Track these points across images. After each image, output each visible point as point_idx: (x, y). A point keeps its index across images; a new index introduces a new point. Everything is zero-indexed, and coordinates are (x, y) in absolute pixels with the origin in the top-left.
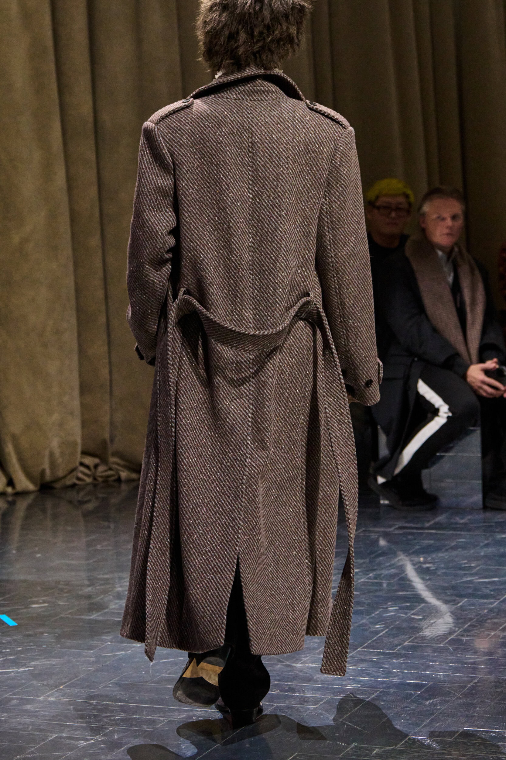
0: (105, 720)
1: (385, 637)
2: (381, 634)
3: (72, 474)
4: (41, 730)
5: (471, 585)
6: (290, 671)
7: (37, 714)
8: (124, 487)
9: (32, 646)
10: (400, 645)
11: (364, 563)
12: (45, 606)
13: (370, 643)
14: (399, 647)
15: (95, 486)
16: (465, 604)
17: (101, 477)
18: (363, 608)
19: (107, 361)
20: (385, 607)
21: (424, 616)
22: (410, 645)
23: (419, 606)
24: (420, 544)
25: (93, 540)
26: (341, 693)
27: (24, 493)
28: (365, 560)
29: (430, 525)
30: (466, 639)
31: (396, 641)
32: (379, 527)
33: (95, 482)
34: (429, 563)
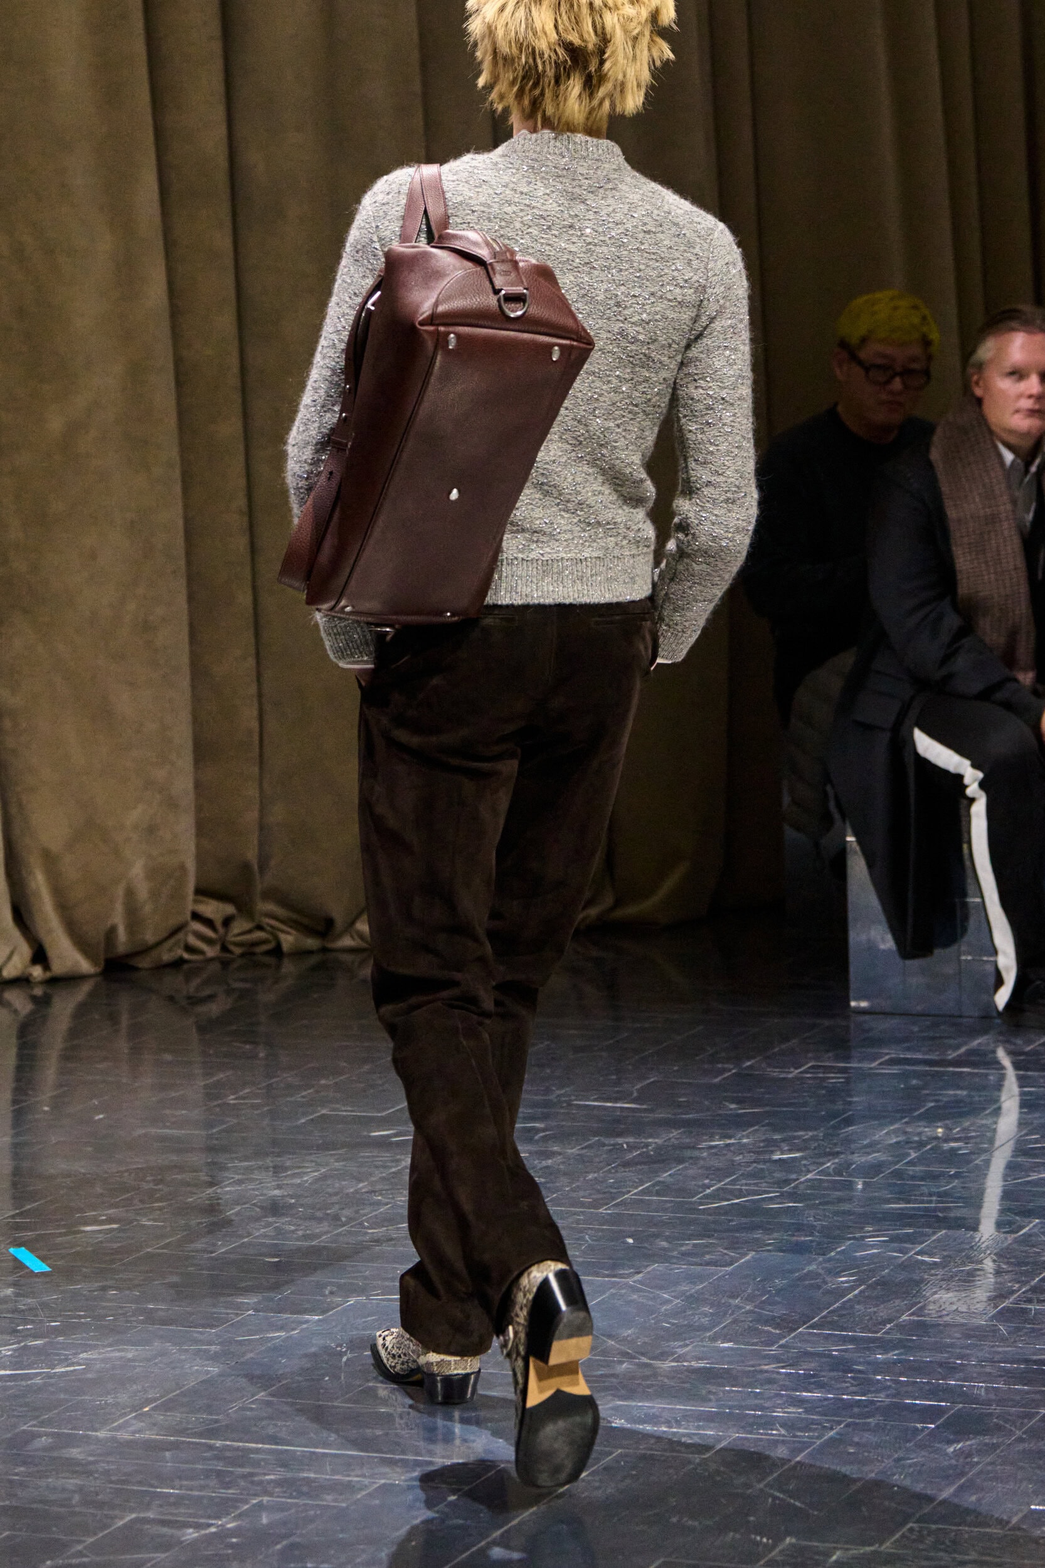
0: (242, 1483)
1: (859, 1303)
3: (175, 939)
4: (101, 1505)
6: (648, 1377)
7: (92, 1467)
8: (289, 967)
9: (80, 1317)
10: (890, 1321)
11: (813, 1138)
12: (112, 1230)
13: (824, 1317)
14: (888, 1326)
15: (225, 964)
16: (1036, 1230)
17: (240, 944)
18: (809, 1239)
19: (253, 690)
20: (857, 1235)
21: (944, 1258)
22: (914, 1321)
23: (934, 1233)
24: (937, 1098)
25: (218, 1085)
26: (760, 1426)
27: (71, 980)
28: (815, 1133)
29: (960, 1056)
30: (1035, 1309)
31: (883, 1312)
32: (847, 1058)
33: (227, 956)
34: (957, 1140)
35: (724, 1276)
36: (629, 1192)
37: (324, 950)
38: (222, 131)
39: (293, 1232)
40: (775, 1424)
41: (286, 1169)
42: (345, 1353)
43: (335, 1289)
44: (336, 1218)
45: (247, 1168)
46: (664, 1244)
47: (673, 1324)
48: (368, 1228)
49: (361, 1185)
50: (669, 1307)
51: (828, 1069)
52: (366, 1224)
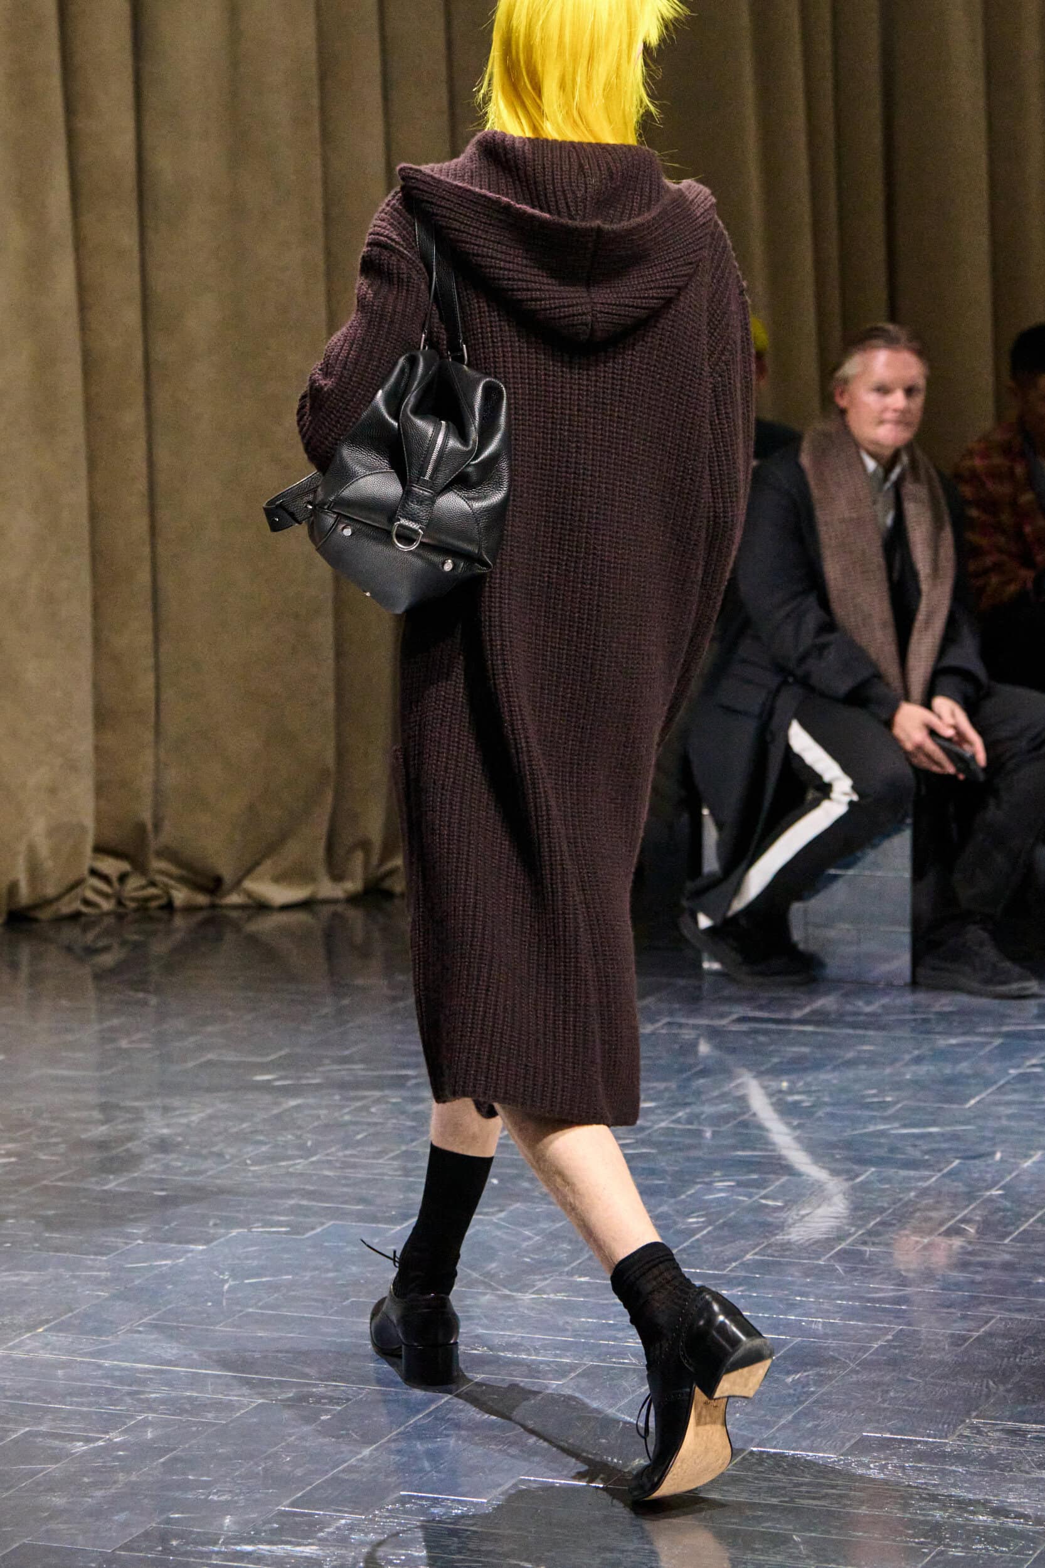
0: (128, 1400)
1: (706, 1242)
2: (698, 1236)
3: (73, 893)
5: (882, 1140)
6: (509, 1308)
8: (179, 921)
10: (735, 1260)
11: (666, 1089)
12: (10, 1163)
14: (734, 1264)
15: (120, 917)
16: (872, 1178)
17: (133, 899)
18: (661, 1182)
19: (150, 661)
20: (707, 1180)
21: (786, 1203)
22: (757, 1260)
23: (778, 1179)
24: (782, 1054)
25: (112, 1029)
26: (613, 1355)
28: (669, 1084)
29: (803, 1015)
30: (871, 1251)
31: (729, 1251)
32: (699, 1015)
33: (121, 910)
34: (799, 1093)
38: (131, 137)
39: (180, 1168)
41: (175, 1109)
42: (226, 1281)
43: (218, 1222)
44: (220, 1155)
45: (137, 1108)
46: (526, 1185)
47: (532, 1259)
48: (252, 1165)
49: (244, 1125)
50: (531, 1242)
51: (680, 1026)
52: (249, 1162)
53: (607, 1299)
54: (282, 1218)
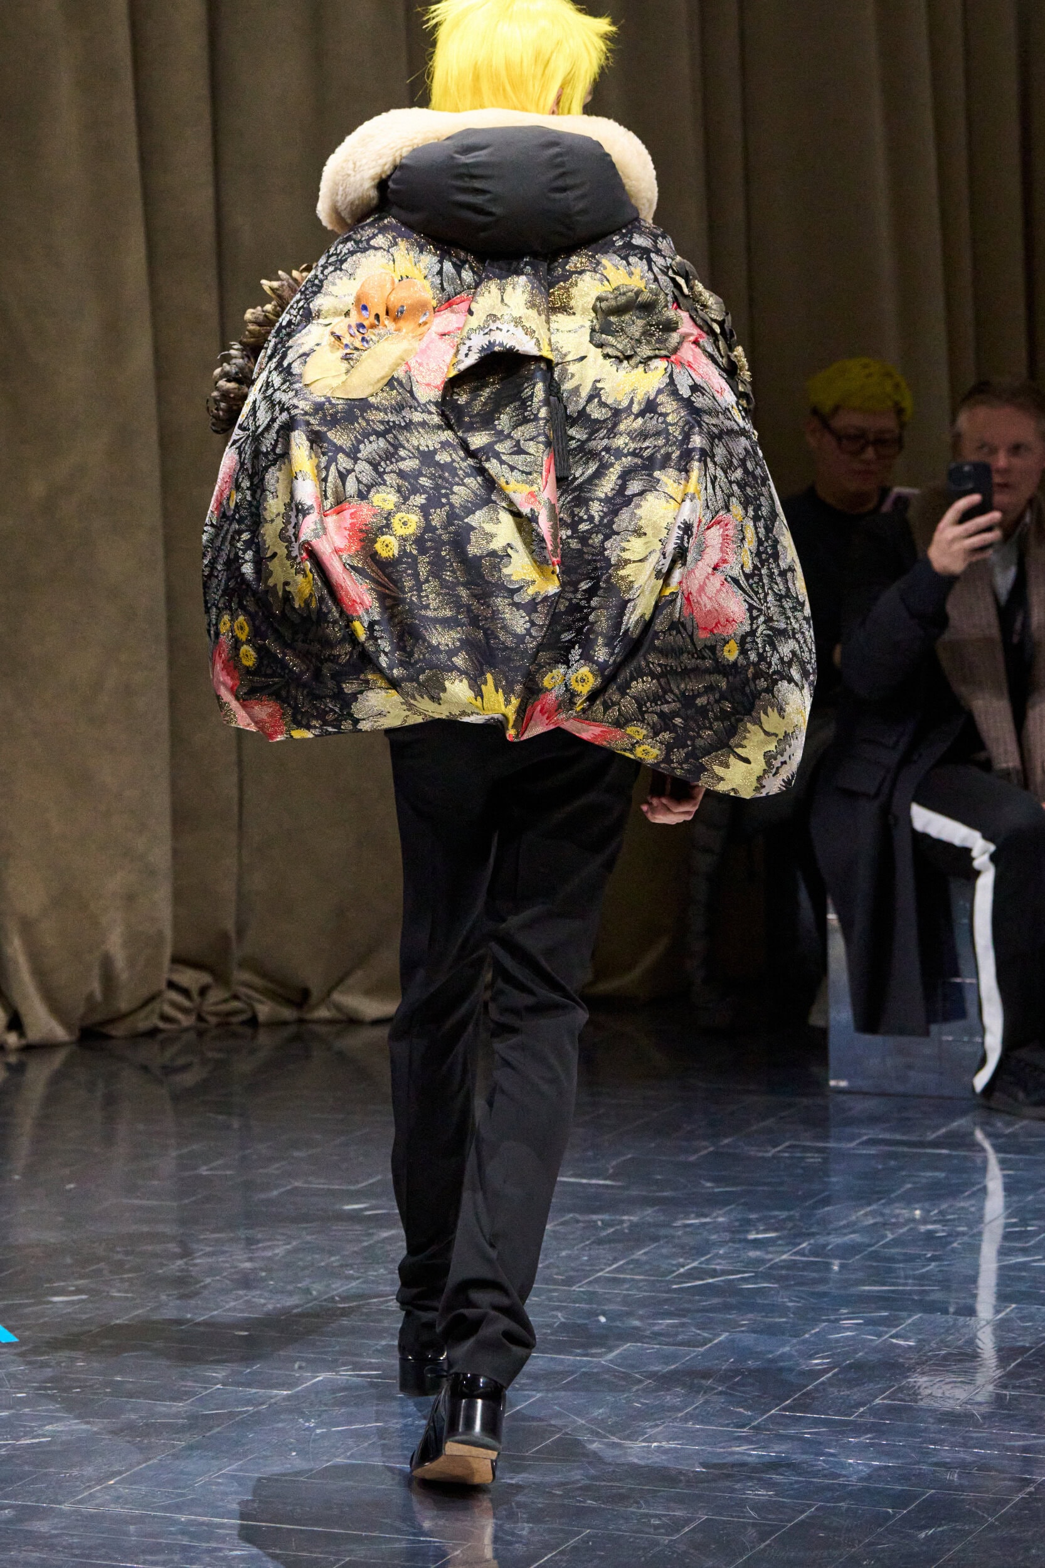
0: (206, 1559)
1: (832, 1385)
2: (824, 1378)
3: (148, 1009)
5: (1024, 1274)
6: (618, 1457)
7: (55, 1541)
8: (264, 1039)
9: (47, 1388)
10: (863, 1404)
11: (790, 1218)
12: (83, 1301)
13: (798, 1399)
14: (862, 1409)
15: (201, 1034)
16: (1013, 1315)
17: (216, 1014)
18: (783, 1320)
19: (233, 757)
20: (832, 1317)
21: (919, 1341)
22: (887, 1405)
23: (910, 1316)
24: (917, 1179)
25: (192, 1155)
26: (729, 1508)
27: (45, 1047)
28: (791, 1213)
29: (938, 1137)
30: (1010, 1395)
31: (856, 1394)
32: (826, 1138)
33: (203, 1025)
34: (935, 1222)
35: (697, 1356)
36: (602, 1270)
37: (301, 1021)
38: (210, 191)
39: (265, 1305)
40: (745, 1507)
41: (258, 1242)
43: (304, 1364)
44: (307, 1291)
45: (217, 1240)
46: (637, 1323)
48: (340, 1302)
49: (333, 1259)
50: (640, 1386)
51: (806, 1149)
52: (337, 1298)
53: (724, 1448)
54: (373, 1361)
